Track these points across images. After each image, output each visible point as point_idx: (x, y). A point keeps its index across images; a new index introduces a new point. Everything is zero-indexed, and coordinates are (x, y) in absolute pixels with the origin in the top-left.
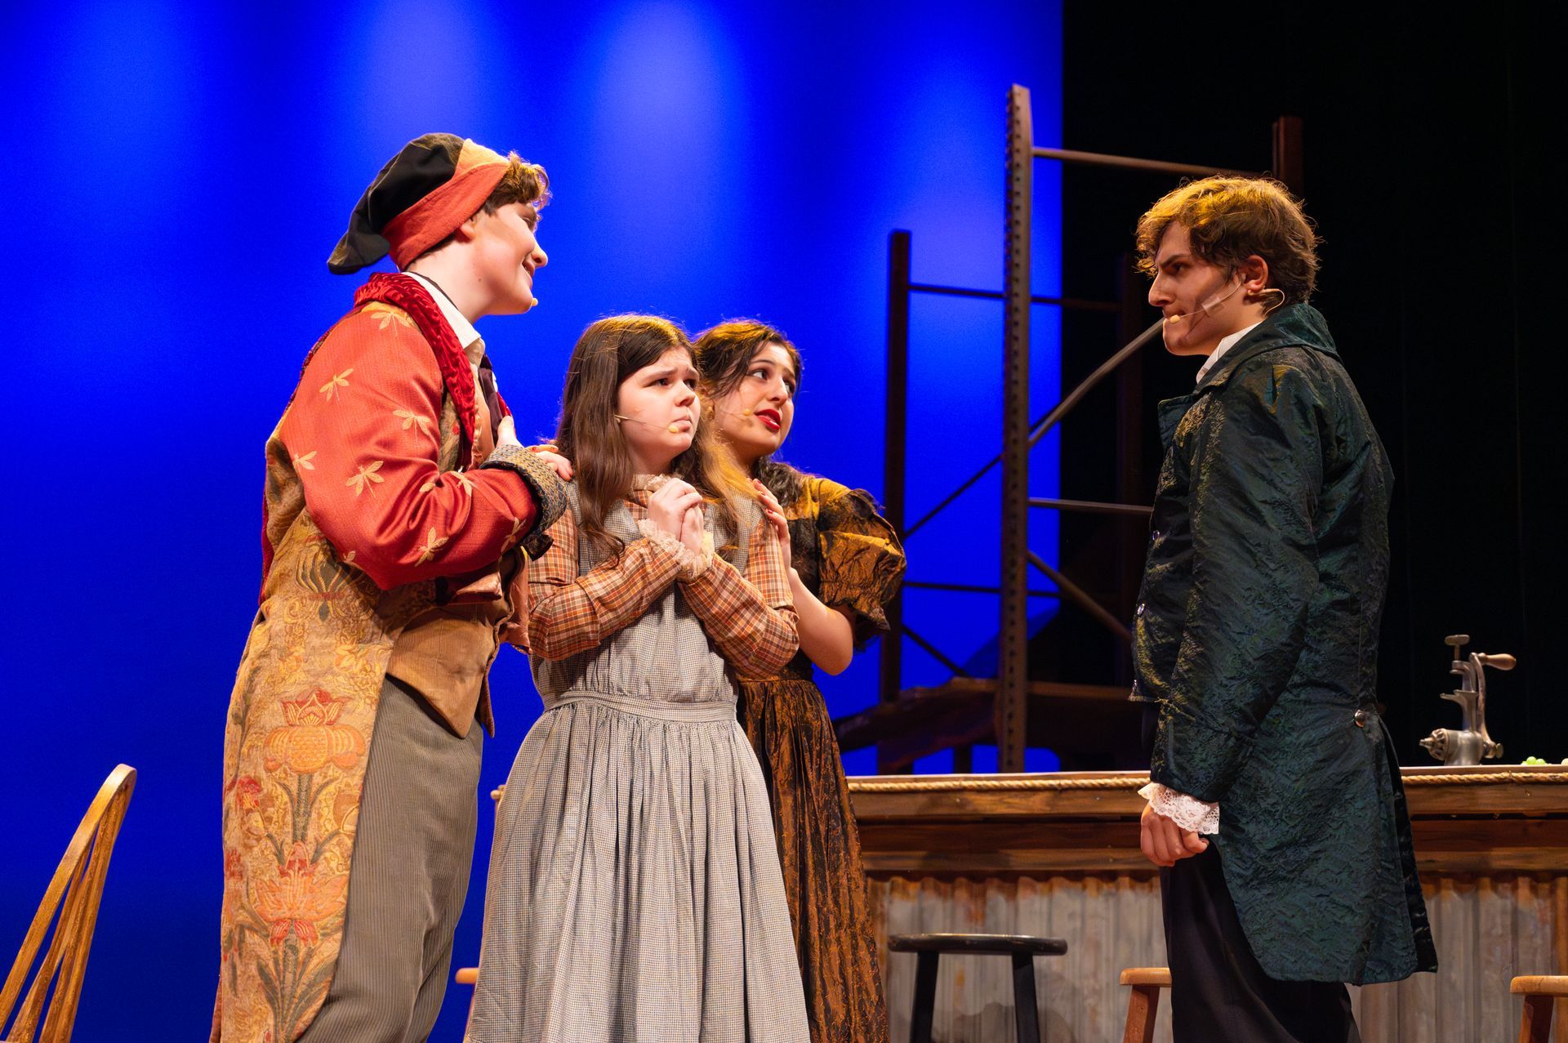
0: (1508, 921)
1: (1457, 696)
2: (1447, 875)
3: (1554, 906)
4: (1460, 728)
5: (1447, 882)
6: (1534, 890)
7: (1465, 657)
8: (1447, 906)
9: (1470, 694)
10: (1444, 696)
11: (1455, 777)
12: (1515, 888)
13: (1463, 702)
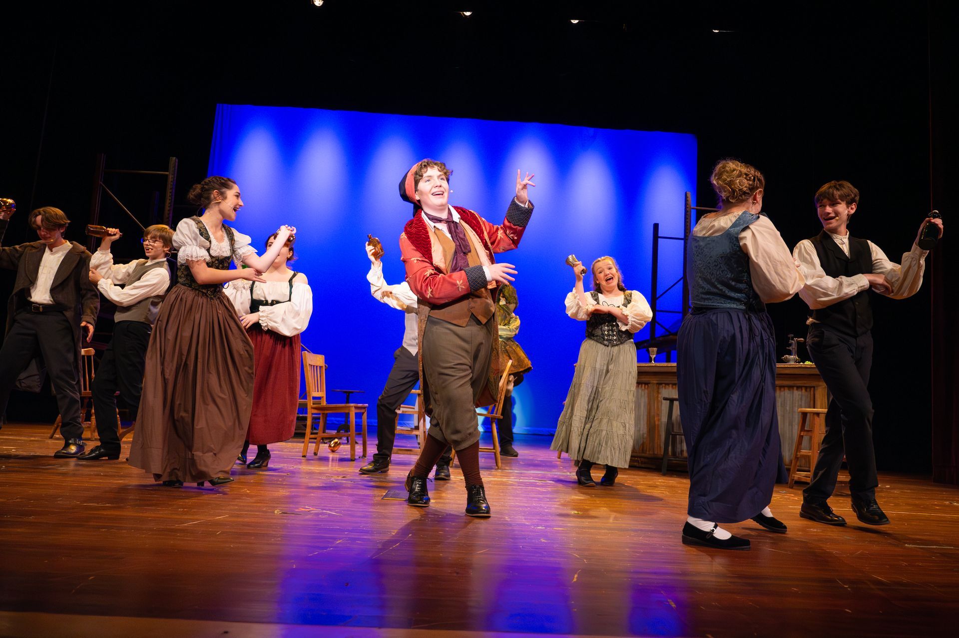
0: (800, 397)
1: (790, 348)
2: (786, 386)
3: (810, 394)
4: (791, 355)
5: (786, 388)
6: (806, 390)
7: (793, 340)
8: (786, 394)
9: (794, 347)
10: (787, 348)
11: (789, 366)
12: (802, 390)
13: (791, 349)
